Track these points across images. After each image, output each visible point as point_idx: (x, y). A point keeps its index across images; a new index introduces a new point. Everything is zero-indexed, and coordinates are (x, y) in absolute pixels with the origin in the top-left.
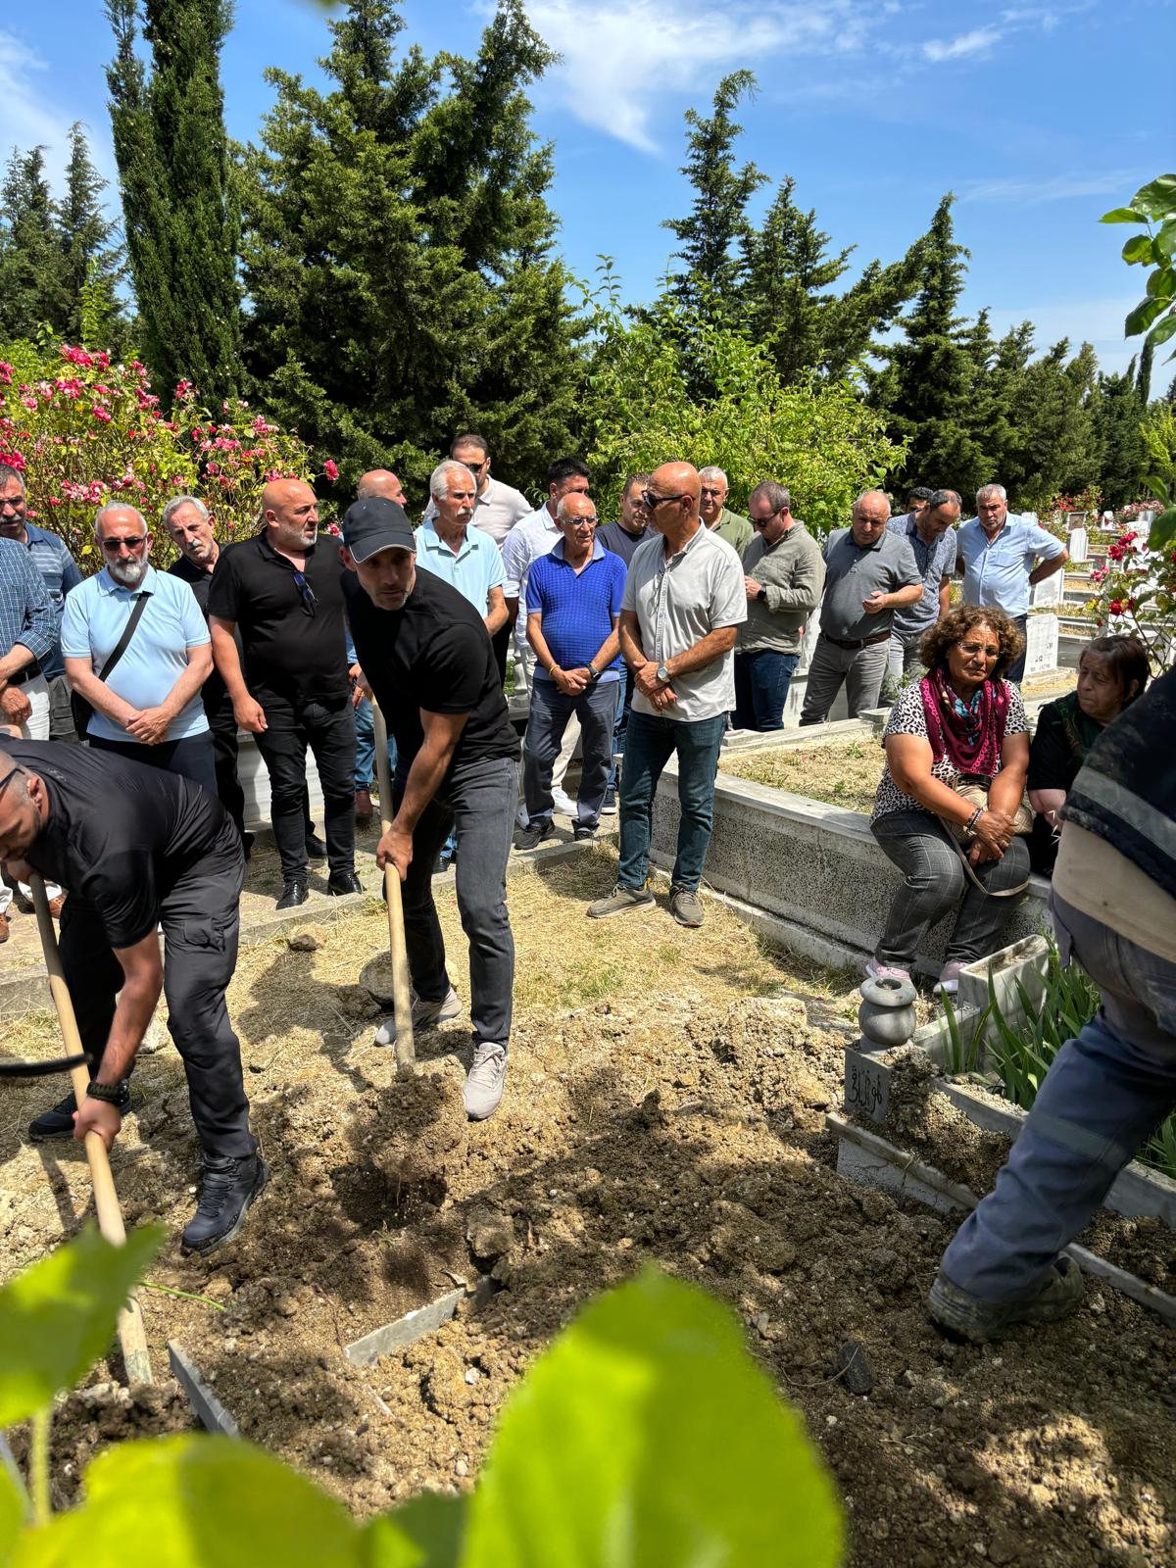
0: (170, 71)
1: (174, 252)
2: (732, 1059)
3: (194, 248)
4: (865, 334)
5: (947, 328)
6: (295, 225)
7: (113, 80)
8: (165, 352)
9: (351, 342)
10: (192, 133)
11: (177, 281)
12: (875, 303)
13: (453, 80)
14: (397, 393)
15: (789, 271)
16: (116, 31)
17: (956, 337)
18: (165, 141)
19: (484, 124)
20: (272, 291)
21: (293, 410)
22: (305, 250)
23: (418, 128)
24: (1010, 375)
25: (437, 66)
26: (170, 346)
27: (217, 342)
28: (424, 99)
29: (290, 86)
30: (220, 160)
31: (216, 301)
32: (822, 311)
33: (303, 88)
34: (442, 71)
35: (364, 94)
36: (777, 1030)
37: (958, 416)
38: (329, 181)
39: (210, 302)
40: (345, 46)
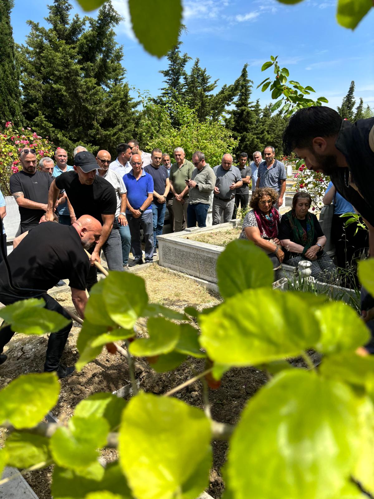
3: (5, 78)
4: (224, 107)
5: (248, 105)
6: (39, 70)
9: (60, 108)
10: (2, 41)
12: (226, 97)
13: (90, 25)
14: (76, 126)
15: (199, 87)
17: (250, 107)
19: (101, 39)
20: (32, 92)
21: (42, 131)
22: (43, 79)
23: (79, 40)
24: (267, 119)
25: (84, 20)
27: (14, 109)
28: (80, 31)
29: (35, 26)
30: (13, 50)
31: (13, 95)
32: (210, 99)
33: (40, 27)
34: (86, 22)
35: (60, 29)
37: (252, 131)
38: (50, 57)
39: (11, 95)
40: (53, 13)
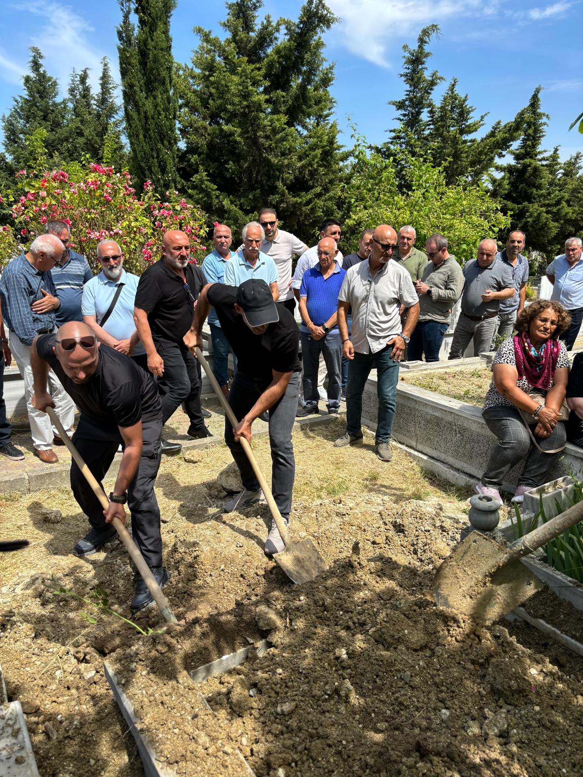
0: (146, 29)
1: (146, 118)
2: (403, 531)
3: (156, 116)
4: (492, 159)
5: (536, 155)
6: (205, 105)
7: (120, 33)
8: (141, 167)
9: (231, 162)
10: (156, 60)
11: (147, 133)
12: (498, 143)
13: (286, 31)
14: (252, 188)
15: (453, 126)
16: (122, 10)
17: (540, 160)
18: (143, 63)
19: (300, 53)
20: (193, 137)
21: (201, 196)
22: (210, 117)
23: (267, 56)
24: (569, 180)
25: (278, 25)
26: (143, 165)
27: (166, 163)
28: (271, 41)
29: (206, 35)
30: (170, 73)
31: (166, 142)
32: (469, 147)
33: (212, 36)
34: (281, 27)
35: (242, 39)
36: (427, 518)
37: (540, 201)
38: (223, 82)
39: (163, 143)
40: (233, 15)
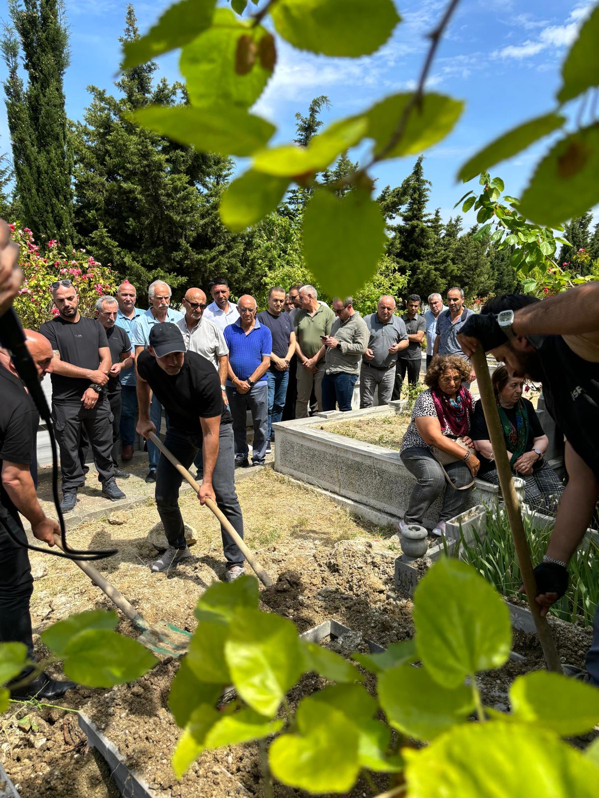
0: (38, 85)
1: (39, 173)
2: (337, 571)
3: (50, 171)
4: (384, 220)
5: (422, 218)
6: (102, 161)
7: (7, 89)
8: (34, 221)
9: (131, 219)
10: (48, 115)
11: (40, 187)
12: (388, 206)
13: (182, 95)
14: (154, 245)
15: (347, 189)
16: (8, 65)
17: (426, 222)
18: (35, 119)
20: (89, 193)
21: (101, 252)
22: (107, 174)
24: (451, 240)
25: (175, 88)
26: (36, 219)
27: (61, 218)
28: (168, 103)
29: (100, 94)
30: (64, 129)
31: (61, 197)
33: (107, 95)
34: (177, 91)
35: (138, 99)
37: (428, 259)
38: (121, 142)
39: (58, 198)
40: (128, 76)
